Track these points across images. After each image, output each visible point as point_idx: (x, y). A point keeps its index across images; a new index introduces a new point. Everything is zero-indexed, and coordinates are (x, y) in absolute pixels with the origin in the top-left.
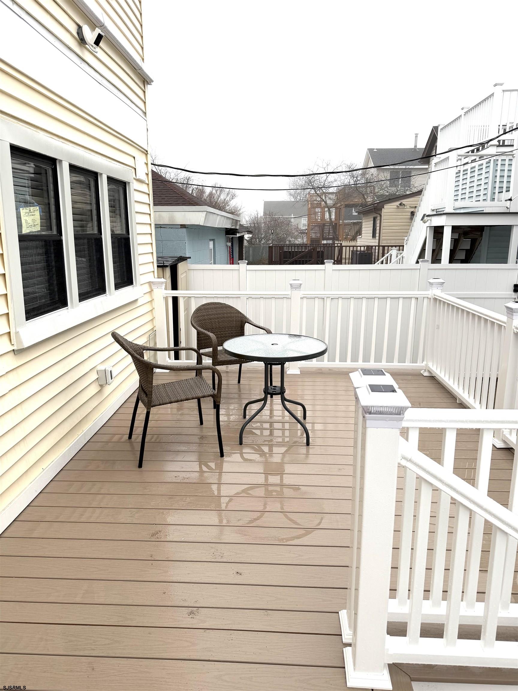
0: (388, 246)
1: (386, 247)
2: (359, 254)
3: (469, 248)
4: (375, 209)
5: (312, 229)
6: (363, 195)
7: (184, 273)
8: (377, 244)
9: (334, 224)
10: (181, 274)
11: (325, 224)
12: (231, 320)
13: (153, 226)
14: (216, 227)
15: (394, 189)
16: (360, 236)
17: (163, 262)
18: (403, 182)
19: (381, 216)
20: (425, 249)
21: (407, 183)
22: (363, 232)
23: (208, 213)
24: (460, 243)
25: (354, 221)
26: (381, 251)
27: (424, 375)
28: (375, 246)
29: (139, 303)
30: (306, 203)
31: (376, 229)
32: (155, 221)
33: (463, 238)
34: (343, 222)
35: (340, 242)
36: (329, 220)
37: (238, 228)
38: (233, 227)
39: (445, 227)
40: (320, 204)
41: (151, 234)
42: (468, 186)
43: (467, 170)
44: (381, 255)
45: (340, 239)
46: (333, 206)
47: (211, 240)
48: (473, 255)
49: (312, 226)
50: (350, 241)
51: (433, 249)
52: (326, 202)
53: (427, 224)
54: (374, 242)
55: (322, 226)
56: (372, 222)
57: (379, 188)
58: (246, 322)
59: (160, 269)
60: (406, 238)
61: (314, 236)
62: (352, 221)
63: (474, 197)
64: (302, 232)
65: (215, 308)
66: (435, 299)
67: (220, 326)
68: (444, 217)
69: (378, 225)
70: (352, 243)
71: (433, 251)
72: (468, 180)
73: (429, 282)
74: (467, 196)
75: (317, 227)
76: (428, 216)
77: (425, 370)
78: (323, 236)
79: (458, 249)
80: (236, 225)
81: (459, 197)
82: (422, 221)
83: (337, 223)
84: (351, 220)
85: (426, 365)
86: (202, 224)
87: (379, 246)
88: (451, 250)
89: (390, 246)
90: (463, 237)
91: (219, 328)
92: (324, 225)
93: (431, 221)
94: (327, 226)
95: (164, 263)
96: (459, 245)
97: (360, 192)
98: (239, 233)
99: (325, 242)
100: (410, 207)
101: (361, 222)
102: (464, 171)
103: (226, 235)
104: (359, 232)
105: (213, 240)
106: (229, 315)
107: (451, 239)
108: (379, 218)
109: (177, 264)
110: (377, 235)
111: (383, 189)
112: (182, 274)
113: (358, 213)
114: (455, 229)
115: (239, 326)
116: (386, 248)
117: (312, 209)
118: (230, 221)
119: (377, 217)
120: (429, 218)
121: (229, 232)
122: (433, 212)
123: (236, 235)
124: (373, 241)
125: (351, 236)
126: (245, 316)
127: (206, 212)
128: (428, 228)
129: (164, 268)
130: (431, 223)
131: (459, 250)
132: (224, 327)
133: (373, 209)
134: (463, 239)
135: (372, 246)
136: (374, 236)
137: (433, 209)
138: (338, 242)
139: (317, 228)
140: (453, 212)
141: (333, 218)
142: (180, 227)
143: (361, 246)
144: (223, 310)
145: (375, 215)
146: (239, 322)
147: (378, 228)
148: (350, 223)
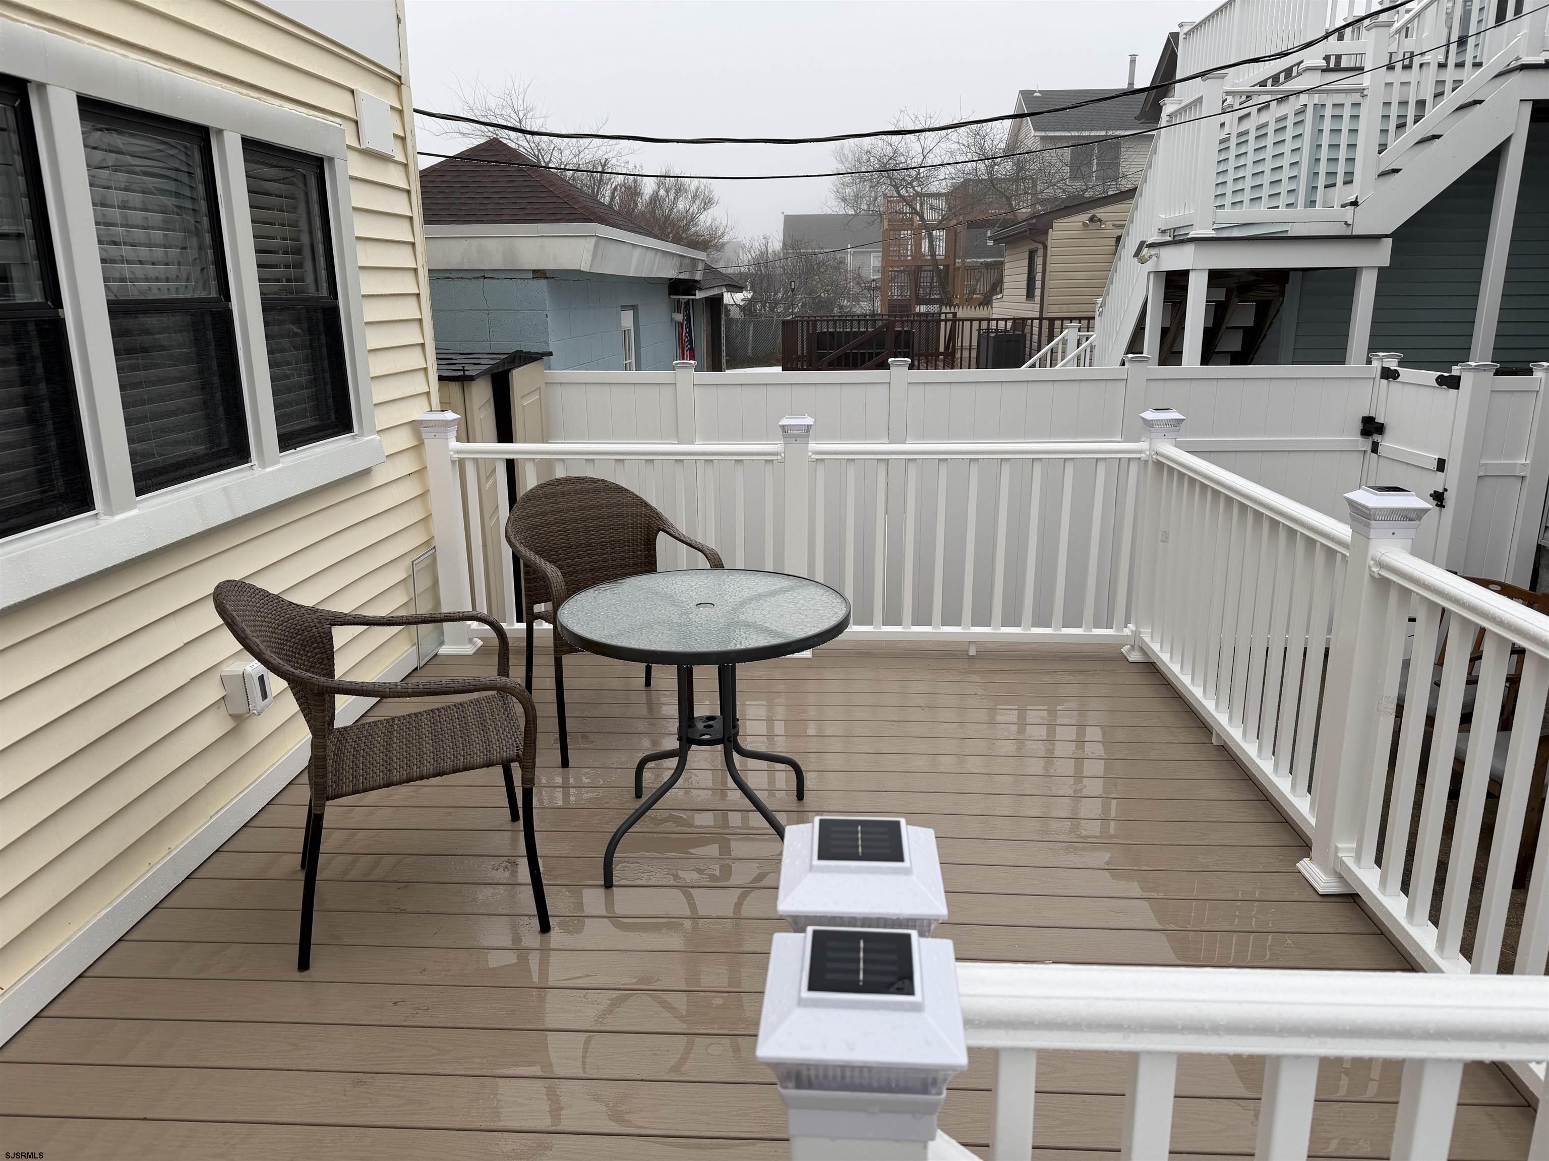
0: (1063, 319)
1: (1056, 322)
2: (994, 337)
3: (1252, 325)
4: (1033, 231)
5: (892, 280)
6: (1008, 199)
7: (534, 391)
8: (1037, 315)
9: (942, 267)
10: (522, 397)
11: (922, 266)
12: (621, 524)
13: (423, 275)
14: (631, 275)
15: (1079, 184)
16: (999, 296)
17: (463, 367)
18: (1100, 168)
19: (1045, 247)
20: (1144, 328)
21: (1109, 171)
22: (1005, 286)
23: (602, 242)
24: (1230, 310)
25: (987, 260)
26: (1045, 331)
27: (1130, 660)
28: (1032, 319)
29: (378, 479)
30: (876, 217)
31: (1035, 277)
32: (428, 261)
33: (1237, 300)
34: (963, 262)
35: (952, 310)
36: (929, 258)
37: (698, 276)
38: (682, 276)
39: (1191, 274)
40: (911, 219)
41: (419, 294)
42: (1248, 172)
43: (1246, 133)
44: (1044, 338)
45: (956, 302)
46: (938, 224)
47: (625, 308)
48: (1260, 340)
49: (891, 271)
50: (975, 308)
51: (1162, 328)
52: (922, 218)
53: (1149, 266)
54: (1030, 310)
55: (915, 272)
56: (1026, 262)
57: (1044, 183)
58: (659, 530)
59: (454, 387)
60: (1100, 300)
61: (896, 293)
62: (983, 260)
63: (1263, 198)
64: (871, 288)
65: (576, 492)
66: (1159, 465)
67: (591, 539)
68: (1190, 249)
69: (1039, 268)
70: (982, 313)
71: (1164, 332)
72: (1251, 158)
73: (1142, 418)
74: (1247, 196)
75: (903, 274)
76: (1152, 246)
77: (1133, 647)
78: (917, 295)
79: (1224, 327)
80: (694, 270)
81: (1228, 200)
82: (1136, 259)
83: (949, 265)
84: (980, 258)
85: (1136, 634)
86: (585, 267)
87: (1041, 319)
88: (1206, 331)
89: (1067, 319)
90: (1237, 297)
91: (588, 545)
92: (919, 269)
93: (1158, 257)
94: (927, 271)
95: (464, 370)
96: (1227, 317)
97: (1000, 192)
98: (701, 289)
99: (923, 309)
100: (1114, 225)
101: (1002, 263)
102: (1240, 135)
103: (670, 294)
104: (997, 287)
105: (634, 308)
106: (615, 510)
107: (1207, 302)
108: (1040, 252)
109: (509, 371)
110: (1038, 292)
111: (1055, 185)
112: (524, 396)
113: (994, 241)
114: (1216, 277)
115: (640, 539)
116: (1058, 323)
117: (891, 232)
118: (676, 261)
119: (1037, 250)
120: (1153, 251)
121: (678, 287)
122: (1163, 236)
123: (695, 295)
124: (1030, 306)
125: (981, 294)
126: (657, 514)
127: (594, 239)
128: (1152, 276)
129: (465, 383)
130: (1157, 263)
131: (1228, 328)
132: (602, 542)
133: (1026, 231)
134: (1236, 302)
135: (1024, 320)
136: (1030, 295)
137: (1163, 228)
138: (948, 310)
139: (903, 277)
140: (1211, 236)
141: (941, 253)
142: (531, 275)
143: (997, 320)
144: (597, 498)
145: (1034, 245)
146: (641, 528)
147: (1039, 276)
148: (979, 265)
